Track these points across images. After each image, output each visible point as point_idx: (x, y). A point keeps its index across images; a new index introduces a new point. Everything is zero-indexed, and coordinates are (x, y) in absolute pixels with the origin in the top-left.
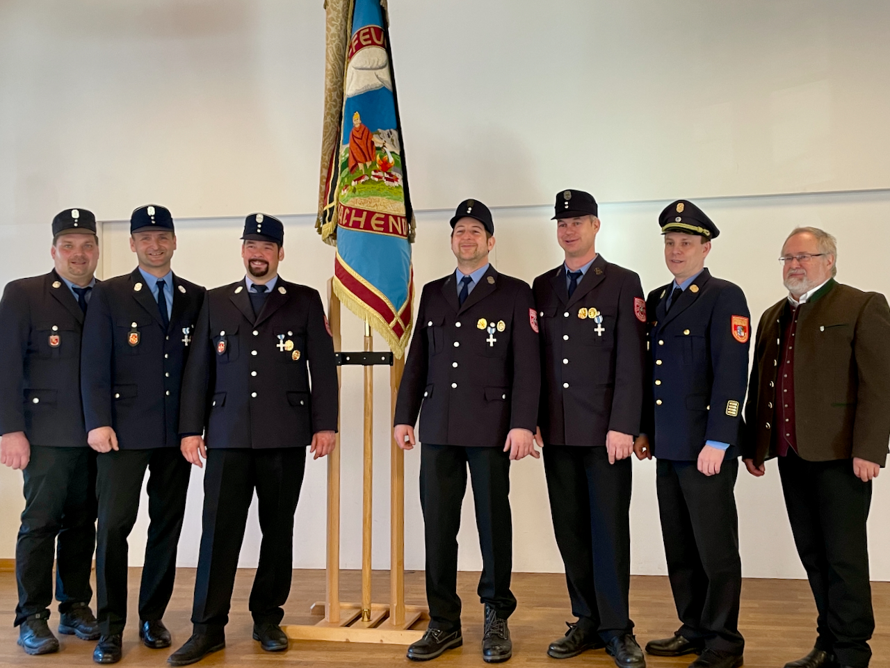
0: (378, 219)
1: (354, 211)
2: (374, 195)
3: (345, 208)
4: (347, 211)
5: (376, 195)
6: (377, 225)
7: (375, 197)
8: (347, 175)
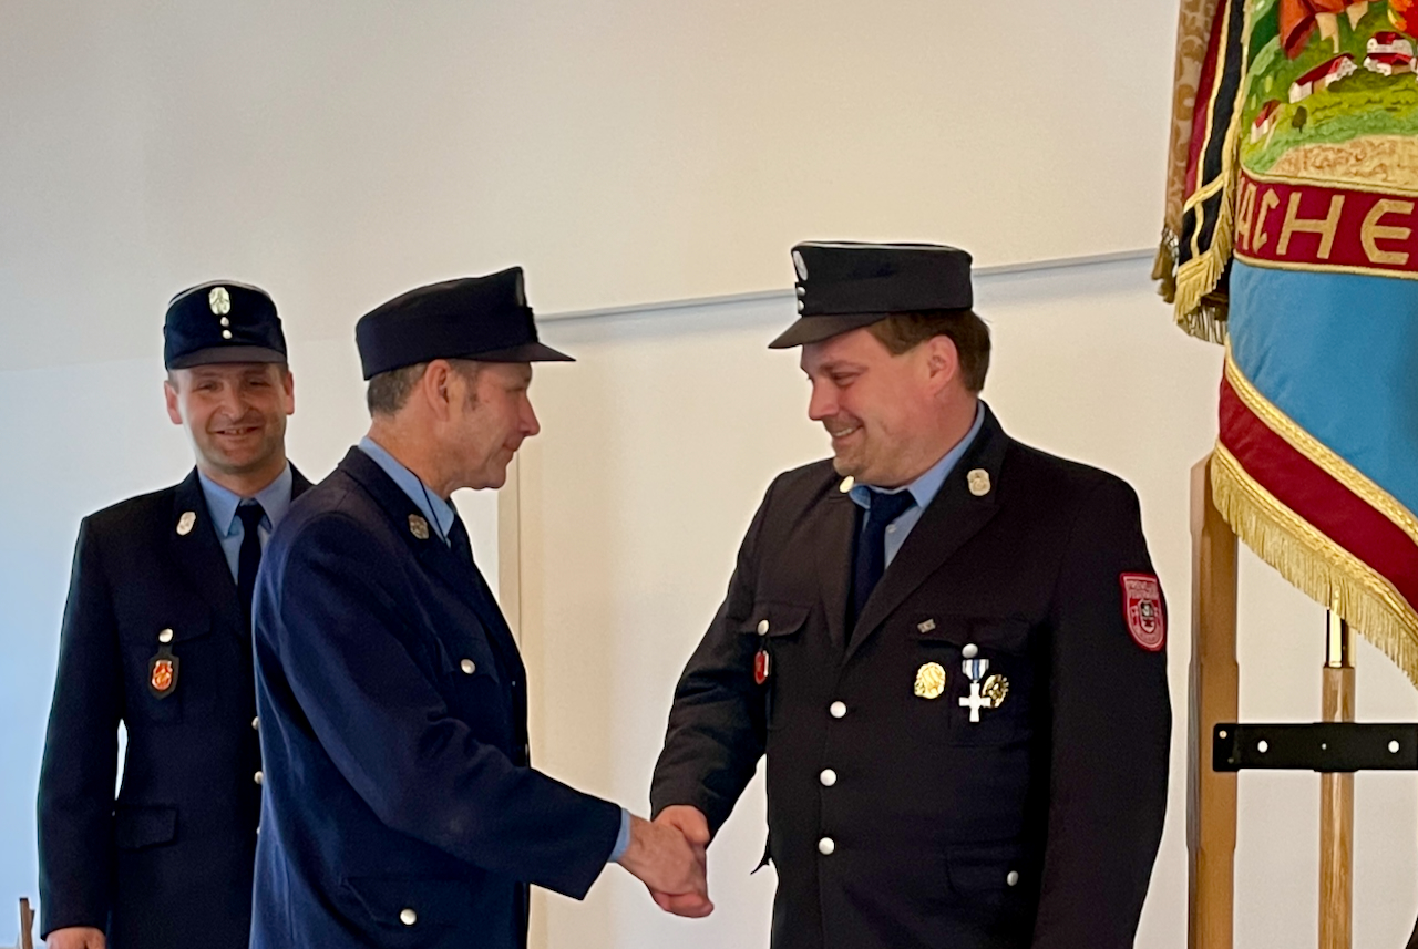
0: (1388, 220)
1: (1295, 198)
2: (1373, 130)
3: (1262, 188)
4: (1271, 199)
5: (1383, 129)
6: (1382, 244)
7: (1376, 139)
8: (1274, 63)
